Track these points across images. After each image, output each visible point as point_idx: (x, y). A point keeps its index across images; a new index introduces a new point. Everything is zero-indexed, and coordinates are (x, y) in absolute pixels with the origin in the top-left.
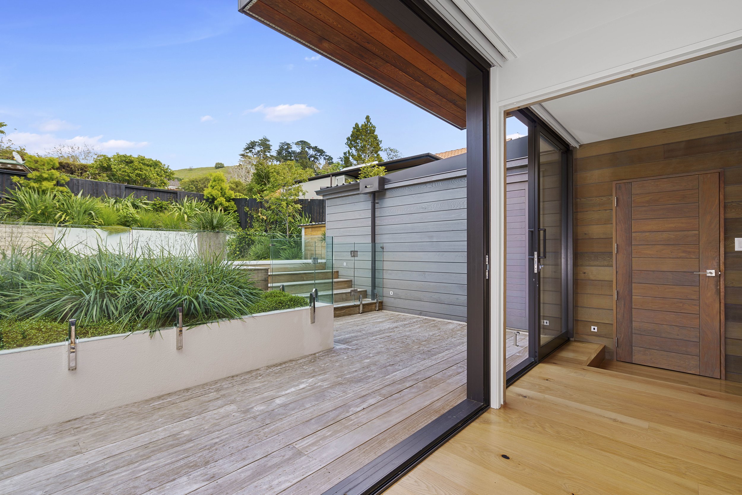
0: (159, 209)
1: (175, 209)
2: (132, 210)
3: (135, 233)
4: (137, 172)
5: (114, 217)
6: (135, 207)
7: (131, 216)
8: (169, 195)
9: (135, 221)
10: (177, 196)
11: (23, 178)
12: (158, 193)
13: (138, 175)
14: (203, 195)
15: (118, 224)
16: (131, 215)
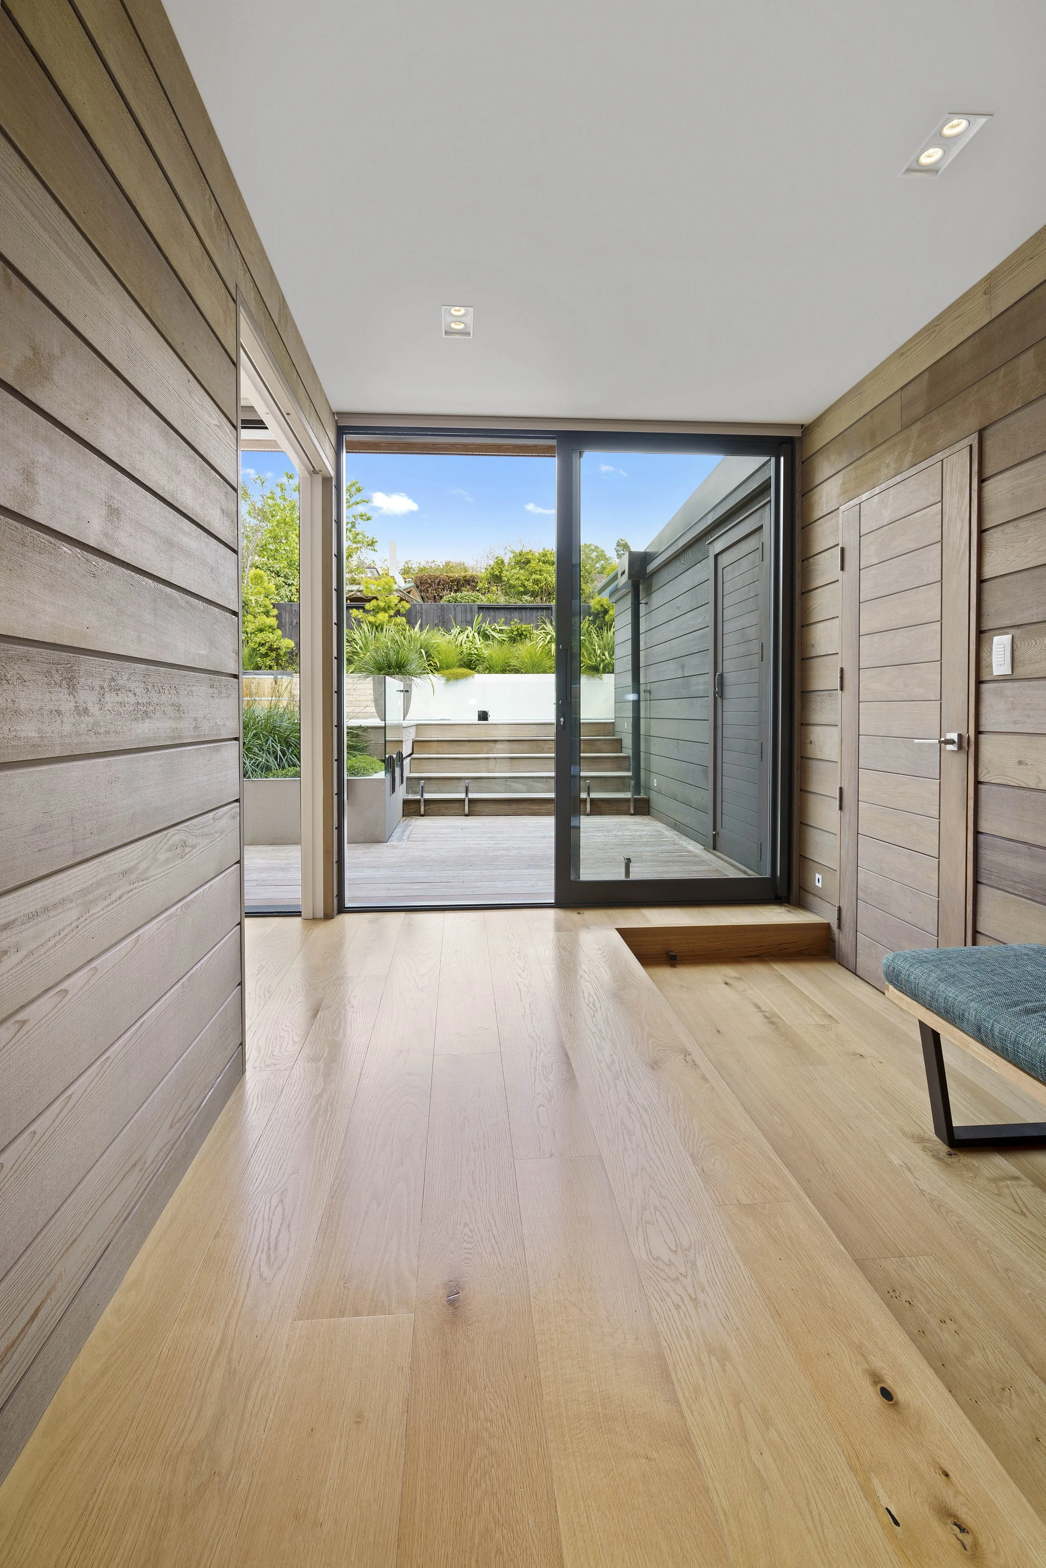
0: (518, 637)
1: (541, 636)
2: (479, 642)
3: (480, 680)
4: (534, 576)
5: (454, 658)
6: (486, 637)
7: (476, 652)
8: (540, 613)
9: (480, 659)
10: (552, 612)
11: (361, 611)
12: (524, 611)
13: (536, 582)
14: (589, 607)
15: (461, 666)
16: (476, 650)
